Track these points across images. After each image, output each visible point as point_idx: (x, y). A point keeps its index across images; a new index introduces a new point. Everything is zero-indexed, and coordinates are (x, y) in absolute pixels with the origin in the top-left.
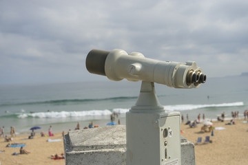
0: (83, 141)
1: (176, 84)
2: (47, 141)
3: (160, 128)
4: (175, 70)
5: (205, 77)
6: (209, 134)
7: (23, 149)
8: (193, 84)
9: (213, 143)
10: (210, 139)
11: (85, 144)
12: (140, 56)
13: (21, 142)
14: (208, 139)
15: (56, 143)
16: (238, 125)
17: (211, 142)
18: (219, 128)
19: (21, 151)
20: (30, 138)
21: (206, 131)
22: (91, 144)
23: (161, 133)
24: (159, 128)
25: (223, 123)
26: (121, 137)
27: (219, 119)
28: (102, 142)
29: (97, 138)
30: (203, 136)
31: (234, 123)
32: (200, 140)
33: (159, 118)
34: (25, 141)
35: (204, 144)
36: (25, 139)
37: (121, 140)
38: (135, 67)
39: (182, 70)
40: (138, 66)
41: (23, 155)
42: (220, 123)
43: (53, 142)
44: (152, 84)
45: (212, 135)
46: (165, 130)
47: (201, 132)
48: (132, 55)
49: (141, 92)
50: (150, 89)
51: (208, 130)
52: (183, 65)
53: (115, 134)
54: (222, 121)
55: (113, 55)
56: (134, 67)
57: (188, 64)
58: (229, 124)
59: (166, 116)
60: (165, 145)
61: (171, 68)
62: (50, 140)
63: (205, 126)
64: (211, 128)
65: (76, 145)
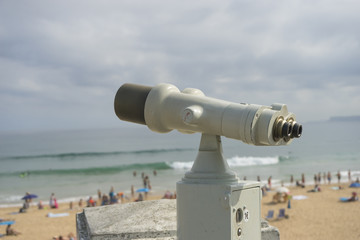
0: (108, 226)
1: (256, 139)
2: (47, 216)
3: (232, 208)
4: (256, 118)
5: (301, 128)
6: (284, 206)
7: (12, 227)
8: (282, 139)
9: (290, 219)
10: (286, 213)
11: (111, 230)
12: (198, 94)
13: (8, 217)
14: (282, 213)
15: (61, 218)
16: (325, 192)
17: (287, 217)
18: (299, 197)
19: (7, 232)
20: (21, 211)
21: (279, 202)
22: (121, 231)
23: (233, 216)
24: (229, 208)
25: (304, 190)
26: (166, 219)
27: (298, 184)
28: (137, 227)
29: (129, 221)
30: (276, 209)
31: (319, 190)
32: (271, 214)
33: (229, 192)
34: (13, 217)
35: (277, 220)
36: (15, 213)
37: (167, 223)
38: (192, 112)
39: (267, 117)
40: (197, 111)
41: (10, 238)
42: (300, 190)
43: (57, 218)
44: (218, 138)
45: (289, 207)
46: (239, 210)
47: (273, 203)
48: (187, 92)
49: (200, 150)
50: (215, 145)
51: (282, 199)
52: (267, 110)
53: (158, 214)
54: (303, 187)
55: (157, 92)
56: (190, 113)
57: (274, 108)
58: (313, 191)
59: (239, 189)
60: (239, 234)
61: (250, 113)
62: (52, 215)
63: (278, 194)
64: (286, 196)
65: (97, 232)
